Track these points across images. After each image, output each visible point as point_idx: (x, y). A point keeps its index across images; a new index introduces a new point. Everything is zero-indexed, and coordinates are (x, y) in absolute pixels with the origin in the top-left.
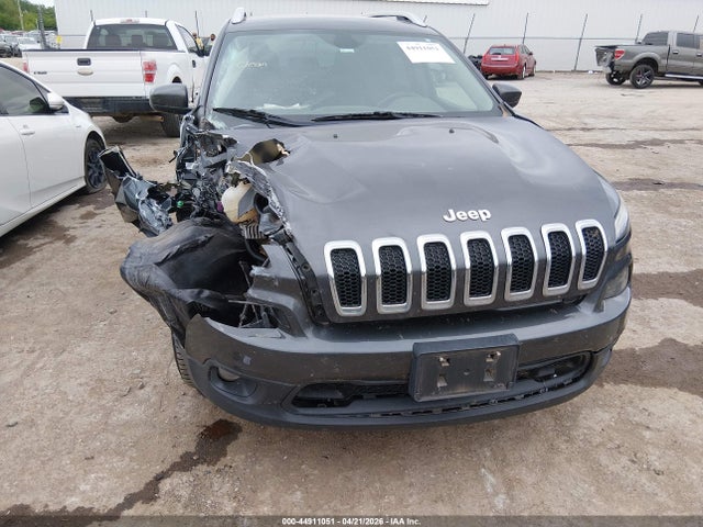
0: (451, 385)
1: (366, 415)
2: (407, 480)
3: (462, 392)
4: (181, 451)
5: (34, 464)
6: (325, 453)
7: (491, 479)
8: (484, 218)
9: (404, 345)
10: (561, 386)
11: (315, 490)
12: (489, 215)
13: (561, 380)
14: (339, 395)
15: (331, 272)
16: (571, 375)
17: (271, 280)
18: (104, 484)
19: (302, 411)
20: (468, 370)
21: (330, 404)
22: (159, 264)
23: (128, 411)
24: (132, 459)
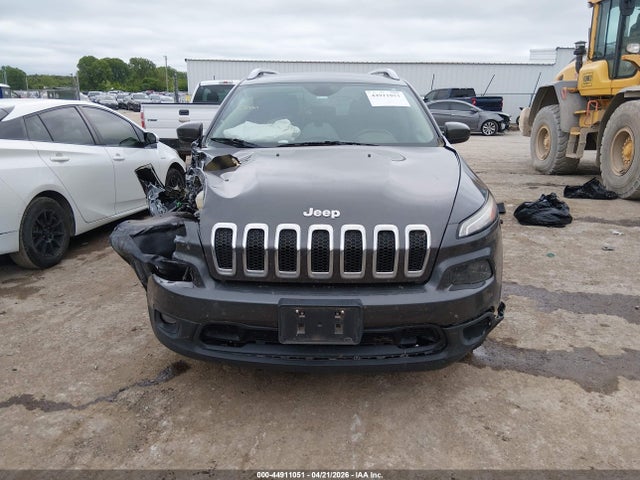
0: (308, 334)
1: (254, 355)
2: (293, 414)
3: (317, 340)
4: (144, 376)
5: (48, 372)
6: (243, 390)
7: (358, 422)
8: (333, 216)
9: (272, 299)
10: (421, 354)
11: (222, 412)
12: (338, 215)
13: (423, 349)
14: (237, 338)
15: (213, 244)
16: (432, 347)
17: (185, 245)
18: (85, 389)
19: (208, 347)
20: (320, 323)
21: (231, 344)
22: (133, 236)
23: (122, 348)
24: (110, 376)
